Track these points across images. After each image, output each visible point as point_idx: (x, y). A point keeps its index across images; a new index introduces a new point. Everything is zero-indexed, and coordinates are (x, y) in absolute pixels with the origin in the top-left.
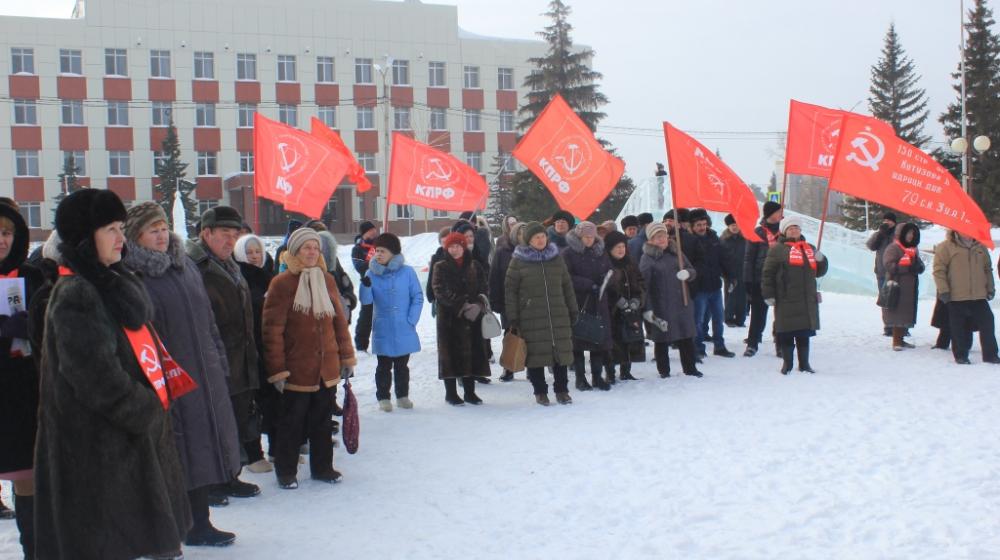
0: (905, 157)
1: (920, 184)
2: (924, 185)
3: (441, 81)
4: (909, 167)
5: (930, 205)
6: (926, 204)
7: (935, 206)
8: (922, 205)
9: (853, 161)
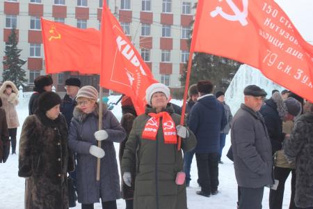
0: (270, 16)
1: (281, 45)
2: (285, 47)
3: (169, 10)
4: (272, 27)
5: (288, 69)
6: (284, 67)
7: (294, 72)
8: (279, 67)
9: (219, 16)
